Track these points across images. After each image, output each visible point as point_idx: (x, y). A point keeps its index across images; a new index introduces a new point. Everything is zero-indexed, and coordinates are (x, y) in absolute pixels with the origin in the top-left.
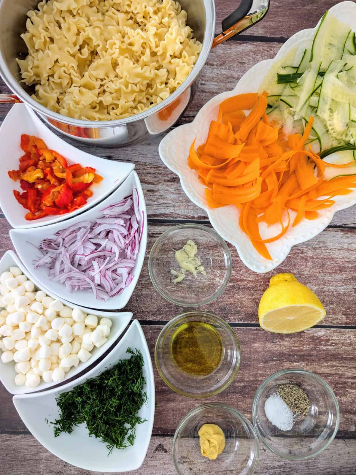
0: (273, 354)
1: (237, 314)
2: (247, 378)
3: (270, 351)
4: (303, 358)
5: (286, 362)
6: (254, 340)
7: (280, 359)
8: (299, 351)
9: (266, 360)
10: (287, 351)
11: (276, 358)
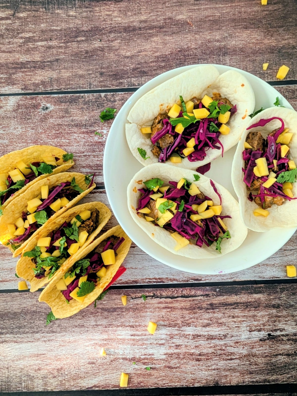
0: (51, 68)
1: (86, 102)
2: (75, 45)
3: (53, 70)
4: (22, 66)
5: (38, 61)
6: (69, 79)
7: (44, 63)
8: (26, 72)
9: (57, 61)
10: (38, 70)
11: (48, 64)
